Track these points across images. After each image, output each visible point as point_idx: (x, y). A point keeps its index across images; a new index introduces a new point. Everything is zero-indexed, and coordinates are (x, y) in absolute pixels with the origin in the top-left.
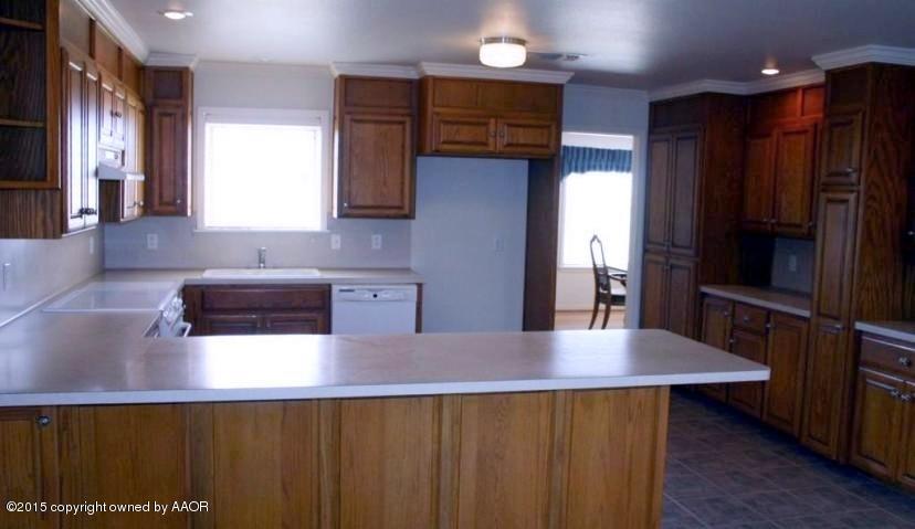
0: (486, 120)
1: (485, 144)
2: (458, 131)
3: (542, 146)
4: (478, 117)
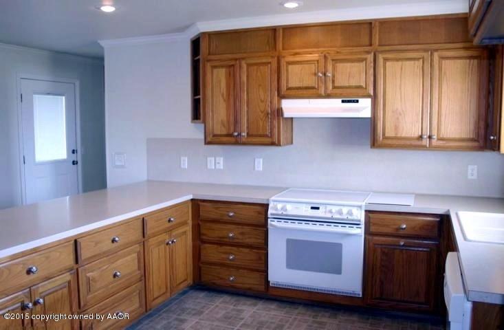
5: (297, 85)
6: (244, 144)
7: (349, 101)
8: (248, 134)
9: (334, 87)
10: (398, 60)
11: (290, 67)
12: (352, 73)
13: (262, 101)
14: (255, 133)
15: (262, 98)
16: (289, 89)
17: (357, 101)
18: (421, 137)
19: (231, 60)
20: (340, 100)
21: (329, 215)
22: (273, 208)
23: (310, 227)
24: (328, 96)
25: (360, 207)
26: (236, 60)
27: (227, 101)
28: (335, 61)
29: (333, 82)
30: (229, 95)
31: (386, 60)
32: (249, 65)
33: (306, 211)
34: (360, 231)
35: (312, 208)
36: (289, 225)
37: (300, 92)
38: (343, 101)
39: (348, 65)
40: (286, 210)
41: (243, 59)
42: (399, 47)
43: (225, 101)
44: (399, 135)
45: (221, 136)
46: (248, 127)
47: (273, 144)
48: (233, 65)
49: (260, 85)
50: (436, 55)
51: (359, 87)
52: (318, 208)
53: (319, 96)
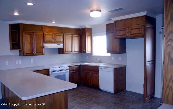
0: (125, 29)
1: (125, 35)
2: (120, 33)
3: (139, 34)
4: (124, 28)
5: (48, 40)
6: (35, 55)
7: (59, 44)
8: (36, 52)
9: (56, 41)
10: (67, 36)
11: (47, 36)
12: (59, 38)
13: (40, 44)
14: (38, 52)
15: (40, 43)
16: (46, 41)
17: (60, 44)
18: (72, 51)
19: (31, 32)
20: (57, 44)
21: (63, 69)
22: (51, 70)
23: (59, 72)
24: (55, 43)
25: (68, 66)
26: (32, 33)
27: (30, 44)
28: (56, 35)
29: (56, 40)
30: (31, 42)
31: (65, 36)
32: (36, 34)
33: (58, 69)
34: (68, 71)
35: (59, 68)
36: (55, 73)
37: (49, 42)
38: (58, 44)
39: (59, 36)
40: (54, 69)
41: (34, 33)
42: (67, 33)
43: (29, 44)
44: (68, 51)
45: (29, 53)
46: (36, 51)
47: (43, 55)
48: (32, 34)
49: (39, 40)
50: (73, 36)
51: (61, 41)
52: (60, 68)
53: (53, 43)
